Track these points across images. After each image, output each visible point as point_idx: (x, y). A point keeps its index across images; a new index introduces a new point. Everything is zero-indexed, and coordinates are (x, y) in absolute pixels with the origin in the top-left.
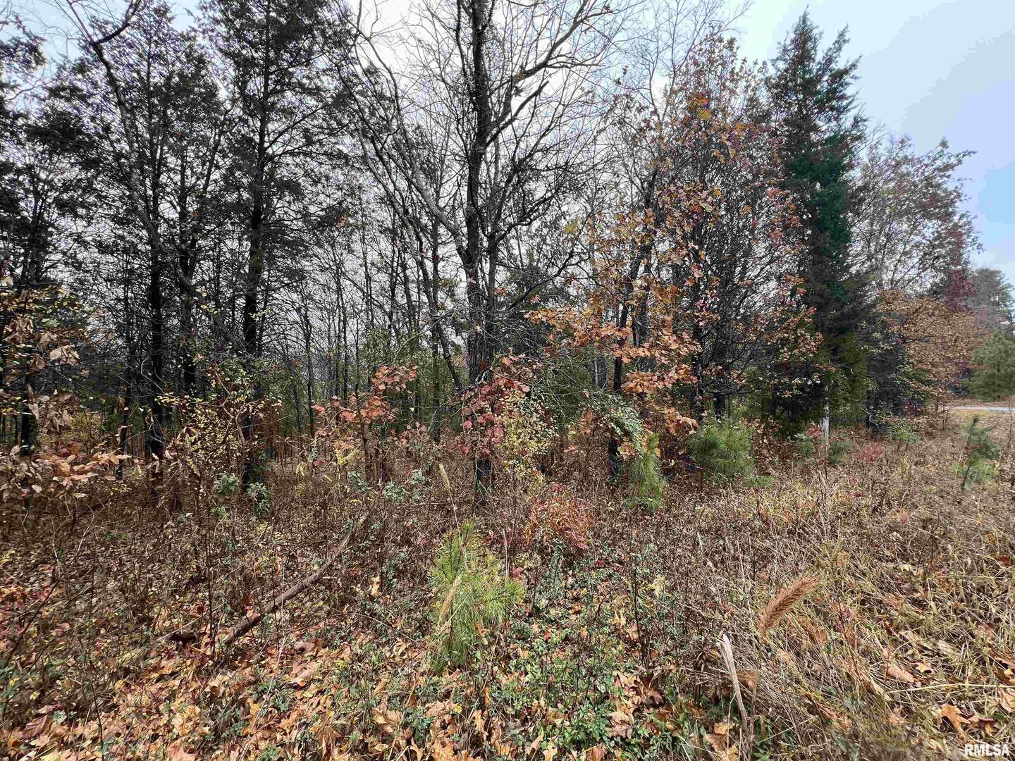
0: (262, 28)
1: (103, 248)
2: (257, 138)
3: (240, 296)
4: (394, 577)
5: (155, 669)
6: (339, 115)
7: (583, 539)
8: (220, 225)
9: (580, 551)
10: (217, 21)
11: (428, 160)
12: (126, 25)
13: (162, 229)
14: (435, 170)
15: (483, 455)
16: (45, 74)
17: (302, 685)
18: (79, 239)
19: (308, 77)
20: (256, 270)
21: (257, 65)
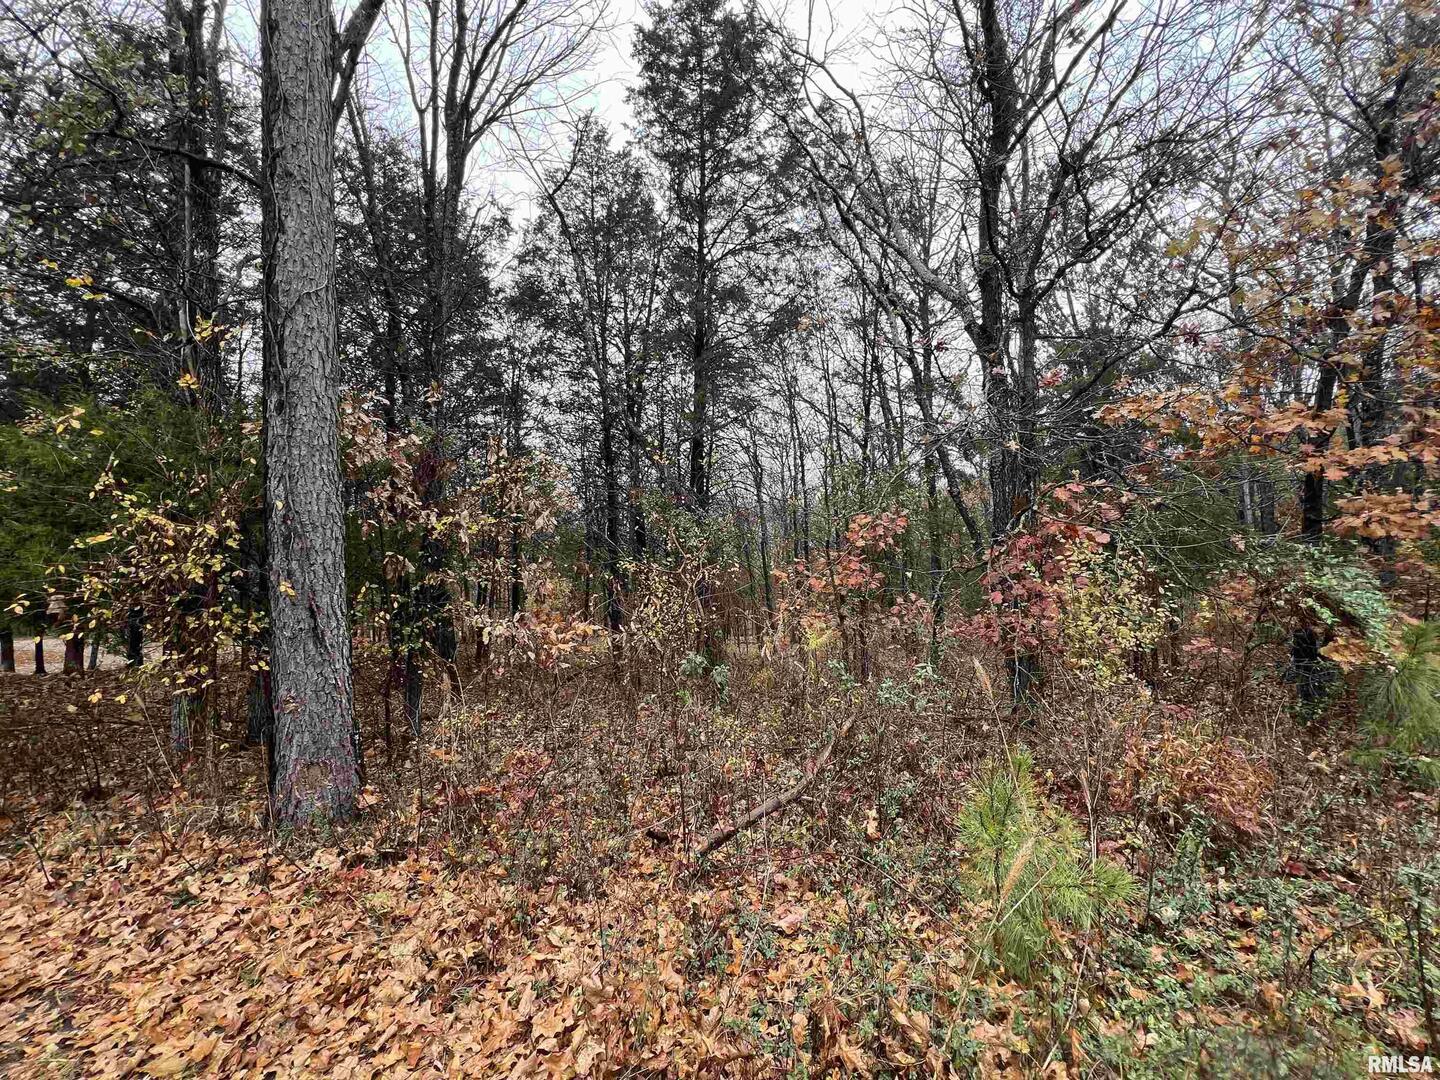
0: (696, 109)
1: (563, 407)
2: (695, 246)
3: (684, 441)
4: (898, 815)
5: (636, 865)
6: (787, 183)
7: (1249, 814)
8: (662, 360)
9: (1243, 837)
10: (650, 123)
11: (912, 206)
12: (573, 164)
13: (611, 376)
14: (922, 217)
15: (1028, 646)
16: (515, 244)
17: (789, 932)
18: (545, 403)
19: (749, 148)
20: (700, 406)
21: (692, 158)
